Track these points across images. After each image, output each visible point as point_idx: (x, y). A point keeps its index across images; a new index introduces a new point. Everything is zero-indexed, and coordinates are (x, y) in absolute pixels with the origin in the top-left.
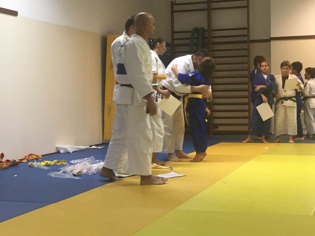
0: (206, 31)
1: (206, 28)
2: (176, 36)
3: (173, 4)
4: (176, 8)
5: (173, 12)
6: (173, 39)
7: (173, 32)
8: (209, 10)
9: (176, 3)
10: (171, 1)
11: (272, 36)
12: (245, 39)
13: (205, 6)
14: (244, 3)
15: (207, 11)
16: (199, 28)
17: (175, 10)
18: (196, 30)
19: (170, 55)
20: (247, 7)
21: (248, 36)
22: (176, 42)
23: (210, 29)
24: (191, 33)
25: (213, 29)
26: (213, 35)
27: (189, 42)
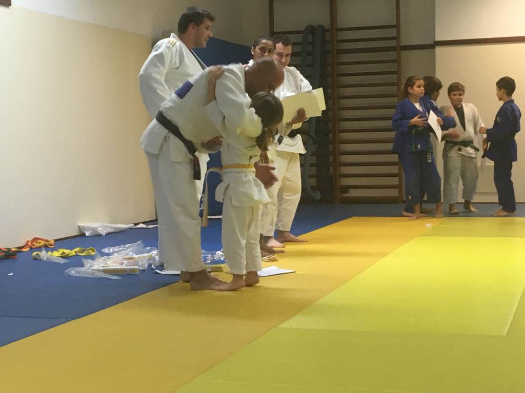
0: (328, 31)
1: (327, 27)
7: (272, 34)
11: (437, 40)
16: (314, 25)
18: (311, 30)
21: (397, 38)
23: (334, 28)
24: (302, 35)
25: (339, 27)
26: (340, 38)
27: (299, 49)
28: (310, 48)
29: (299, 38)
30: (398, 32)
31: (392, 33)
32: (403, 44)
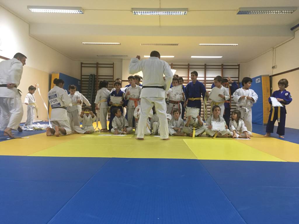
0: (96, 76)
1: (96, 75)
2: (83, 77)
3: (82, 63)
4: (83, 65)
5: (82, 67)
6: (82, 78)
7: (82, 75)
8: (97, 67)
9: (84, 63)
10: (81, 63)
11: (122, 80)
12: (112, 80)
13: (96, 65)
14: (112, 66)
15: (96, 68)
16: (93, 74)
17: (82, 66)
18: (92, 75)
19: (80, 85)
20: (113, 67)
21: (113, 79)
22: (83, 80)
23: (97, 75)
24: (89, 76)
25: (99, 75)
26: (99, 78)
27: (88, 80)
28: (91, 80)
29: (88, 77)
30: (113, 77)
31: (112, 77)
32: (114, 80)
